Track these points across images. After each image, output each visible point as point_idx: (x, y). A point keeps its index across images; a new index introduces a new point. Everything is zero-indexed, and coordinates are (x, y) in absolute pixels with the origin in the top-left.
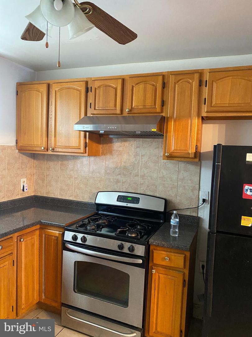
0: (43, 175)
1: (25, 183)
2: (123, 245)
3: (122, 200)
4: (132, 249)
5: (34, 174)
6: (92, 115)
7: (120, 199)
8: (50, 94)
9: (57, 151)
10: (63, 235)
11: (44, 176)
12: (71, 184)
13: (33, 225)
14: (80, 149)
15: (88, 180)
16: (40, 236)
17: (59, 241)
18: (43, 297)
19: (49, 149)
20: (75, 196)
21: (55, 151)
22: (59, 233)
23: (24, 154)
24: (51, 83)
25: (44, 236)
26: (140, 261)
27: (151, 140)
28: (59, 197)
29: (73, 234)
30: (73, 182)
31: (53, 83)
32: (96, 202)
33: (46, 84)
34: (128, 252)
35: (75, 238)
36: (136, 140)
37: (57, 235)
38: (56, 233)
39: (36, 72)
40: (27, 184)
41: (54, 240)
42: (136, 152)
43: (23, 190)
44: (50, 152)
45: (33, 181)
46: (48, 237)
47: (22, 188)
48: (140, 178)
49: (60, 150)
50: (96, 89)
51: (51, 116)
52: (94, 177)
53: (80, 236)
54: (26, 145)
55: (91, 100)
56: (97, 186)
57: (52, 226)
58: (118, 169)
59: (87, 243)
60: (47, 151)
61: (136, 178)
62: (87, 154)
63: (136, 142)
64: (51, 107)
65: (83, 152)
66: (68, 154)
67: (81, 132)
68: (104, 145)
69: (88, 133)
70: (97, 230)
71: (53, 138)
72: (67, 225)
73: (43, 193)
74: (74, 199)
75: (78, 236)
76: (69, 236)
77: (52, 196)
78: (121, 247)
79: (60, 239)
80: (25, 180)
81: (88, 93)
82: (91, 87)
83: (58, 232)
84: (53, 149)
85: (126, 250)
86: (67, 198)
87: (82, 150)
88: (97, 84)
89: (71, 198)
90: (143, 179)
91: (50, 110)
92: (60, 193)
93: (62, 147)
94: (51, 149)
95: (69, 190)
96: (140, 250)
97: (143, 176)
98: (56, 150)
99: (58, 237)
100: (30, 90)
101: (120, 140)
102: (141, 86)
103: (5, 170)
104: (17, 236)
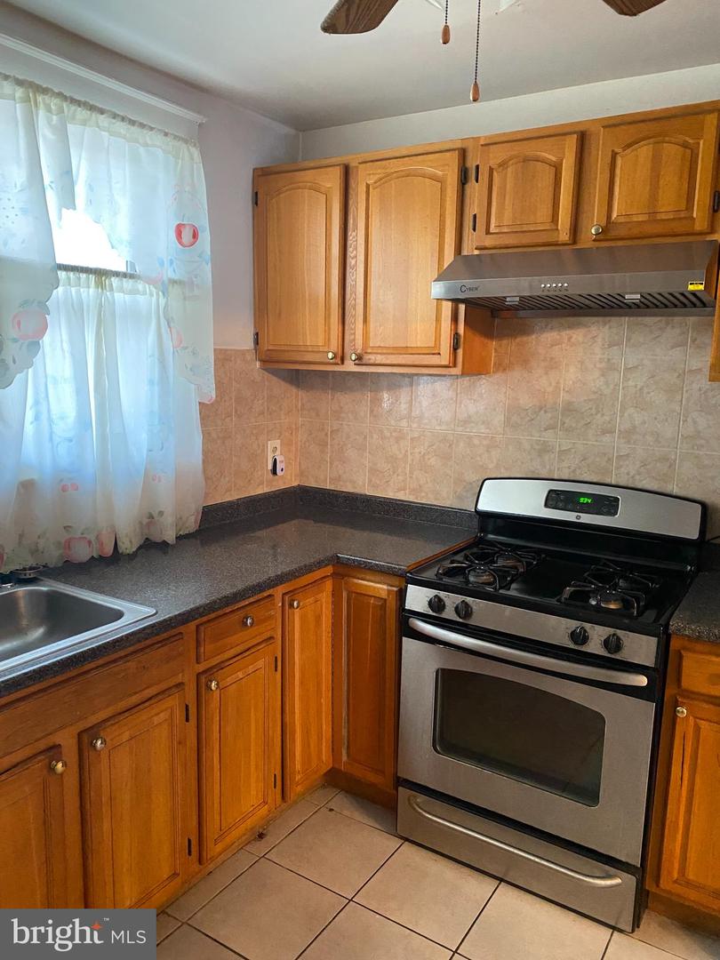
0: (323, 429)
1: (278, 452)
2: (585, 631)
3: (561, 505)
4: (613, 644)
5: (297, 429)
6: (476, 252)
7: (553, 499)
8: (350, 196)
9: (372, 362)
10: (402, 595)
11: (326, 435)
12: (400, 456)
13: (320, 564)
14: (439, 354)
15: (450, 445)
16: (336, 594)
17: (388, 612)
18: (344, 758)
19: (347, 356)
20: (413, 491)
21: (364, 362)
22: (388, 591)
23: (275, 373)
24: (353, 164)
25: (345, 594)
26: (642, 681)
27: (660, 321)
28: (369, 491)
29: (431, 593)
30: (407, 451)
31: (360, 163)
32: (481, 507)
33: (338, 167)
34: (602, 652)
35: (437, 604)
36: (609, 321)
37: (384, 595)
38: (380, 588)
39: (301, 134)
40: (281, 454)
41: (375, 606)
42: (609, 360)
43: (274, 471)
44: (350, 366)
45: (297, 450)
46: (359, 598)
47: (270, 467)
48: (619, 438)
49: (380, 359)
50: (491, 170)
51: (353, 262)
52: (470, 438)
53: (451, 600)
54: (286, 348)
55: (474, 206)
56: (481, 463)
57: (369, 569)
58: (546, 412)
59: (473, 621)
60: (343, 363)
61: (607, 439)
62: (457, 371)
63: (610, 328)
64: (354, 234)
65: (447, 363)
66: (395, 370)
67: (444, 303)
68: (505, 342)
69: (462, 307)
70: (501, 588)
71: (360, 325)
72: (410, 568)
73: (323, 479)
74: (411, 498)
75: (445, 599)
76: (418, 598)
77: (349, 488)
78: (580, 637)
79: (392, 604)
80: (277, 443)
81: (468, 187)
82: (477, 167)
83: (385, 587)
84: (359, 358)
85: (595, 647)
86: (391, 495)
87: (445, 358)
88: (496, 156)
89: (401, 496)
90: (629, 442)
91: (349, 242)
92: (370, 481)
93: (385, 351)
94: (353, 358)
95: (394, 473)
96: (641, 648)
97: (628, 434)
98: (370, 359)
99: (385, 600)
100: (290, 186)
101: (555, 322)
102: (644, 151)
103: (230, 416)
104: (284, 594)
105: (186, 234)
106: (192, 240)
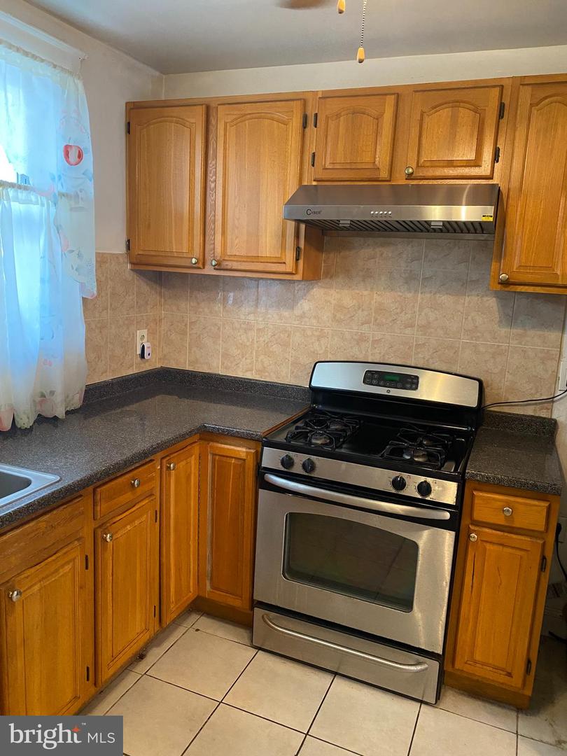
0: (183, 321)
1: (145, 339)
2: (403, 479)
3: (374, 382)
4: (425, 489)
5: (160, 320)
6: (314, 183)
7: (370, 378)
8: (210, 131)
9: (229, 267)
10: (259, 456)
11: (186, 325)
12: (248, 344)
13: (191, 433)
14: (285, 263)
15: (289, 335)
16: (202, 458)
17: (247, 470)
18: (208, 588)
19: (208, 263)
20: (258, 371)
21: (222, 267)
22: (247, 452)
23: (141, 273)
24: (213, 105)
25: (210, 457)
26: (447, 516)
27: (450, 243)
28: (221, 371)
29: (283, 453)
30: (253, 340)
31: (219, 105)
32: (313, 384)
33: (201, 107)
34: (416, 495)
35: (288, 462)
36: (412, 242)
37: (243, 456)
38: (241, 451)
39: (164, 76)
40: (148, 341)
41: (235, 466)
42: (411, 271)
43: (142, 356)
44: (209, 270)
45: (160, 336)
46: (221, 461)
47: (139, 352)
48: (417, 331)
49: (235, 265)
50: (327, 118)
51: (213, 185)
52: (304, 330)
53: (299, 459)
54: (153, 253)
55: (311, 148)
56: (312, 350)
57: (231, 435)
58: (363, 310)
59: (315, 475)
60: (204, 268)
61: (408, 331)
62: (298, 277)
63: (412, 247)
64: (214, 162)
65: (290, 270)
66: (249, 275)
67: (289, 222)
68: (332, 255)
69: (303, 226)
70: (337, 447)
71: (219, 237)
72: (265, 434)
73: (183, 361)
74: (257, 377)
75: (295, 458)
76: (271, 458)
77: (205, 370)
78: (399, 484)
79: (250, 464)
80: (145, 332)
81: (307, 130)
82: (316, 115)
83: (244, 450)
84: (219, 264)
85: (411, 491)
86: (240, 374)
87: (289, 267)
88: (333, 106)
89: (249, 376)
90: (425, 334)
91: (209, 169)
92: (223, 364)
93: (240, 259)
94: (214, 263)
95: (243, 357)
96: (446, 492)
97: (425, 328)
98: (227, 265)
99: (244, 460)
100: (159, 120)
101: (371, 241)
102: (445, 113)
103: (107, 309)
104: (163, 458)
105: (72, 154)
106: (77, 159)
